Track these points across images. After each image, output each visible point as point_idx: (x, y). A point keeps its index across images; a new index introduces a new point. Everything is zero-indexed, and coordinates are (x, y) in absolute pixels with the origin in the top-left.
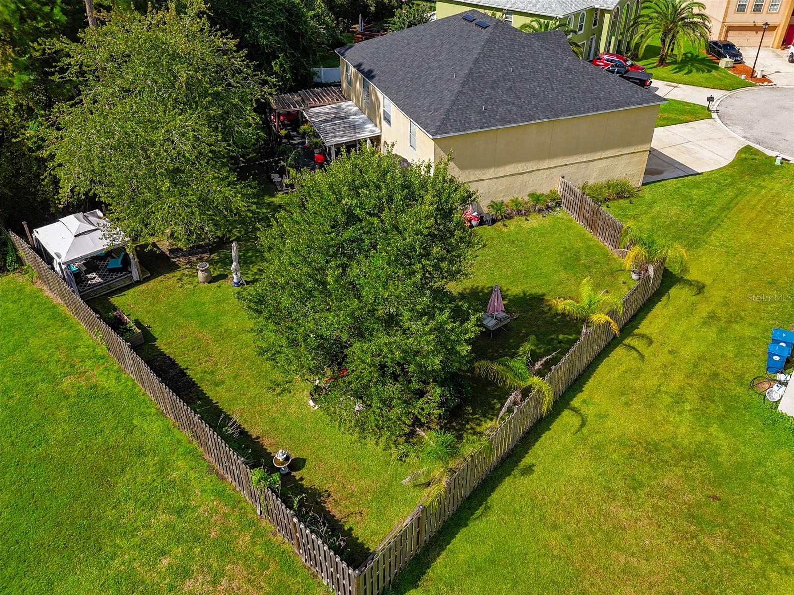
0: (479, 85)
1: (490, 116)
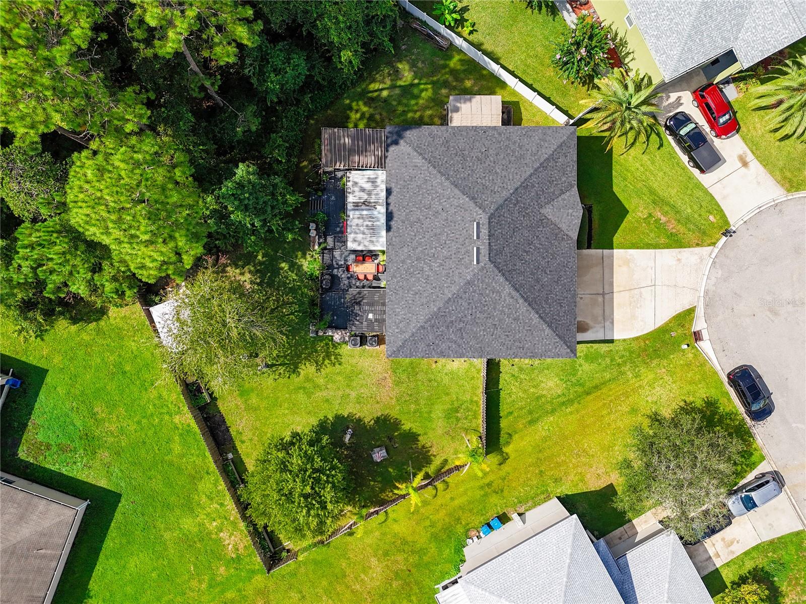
0: (439, 323)
1: (433, 349)
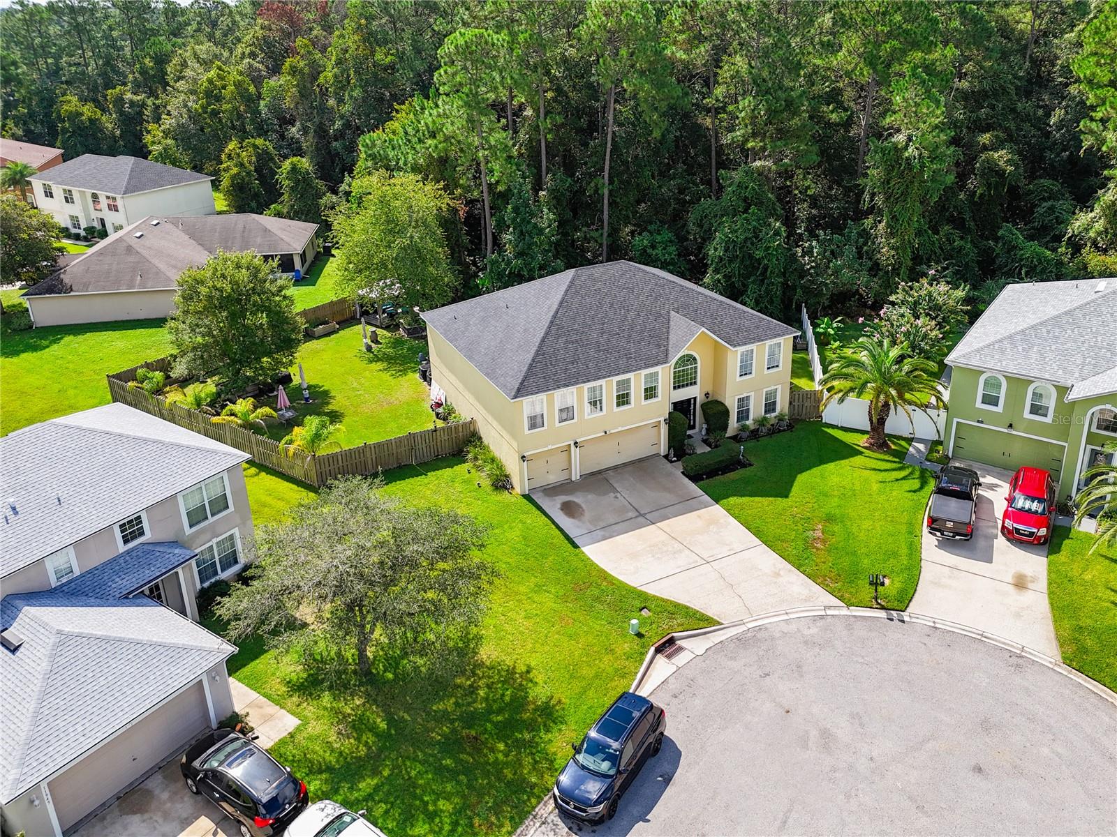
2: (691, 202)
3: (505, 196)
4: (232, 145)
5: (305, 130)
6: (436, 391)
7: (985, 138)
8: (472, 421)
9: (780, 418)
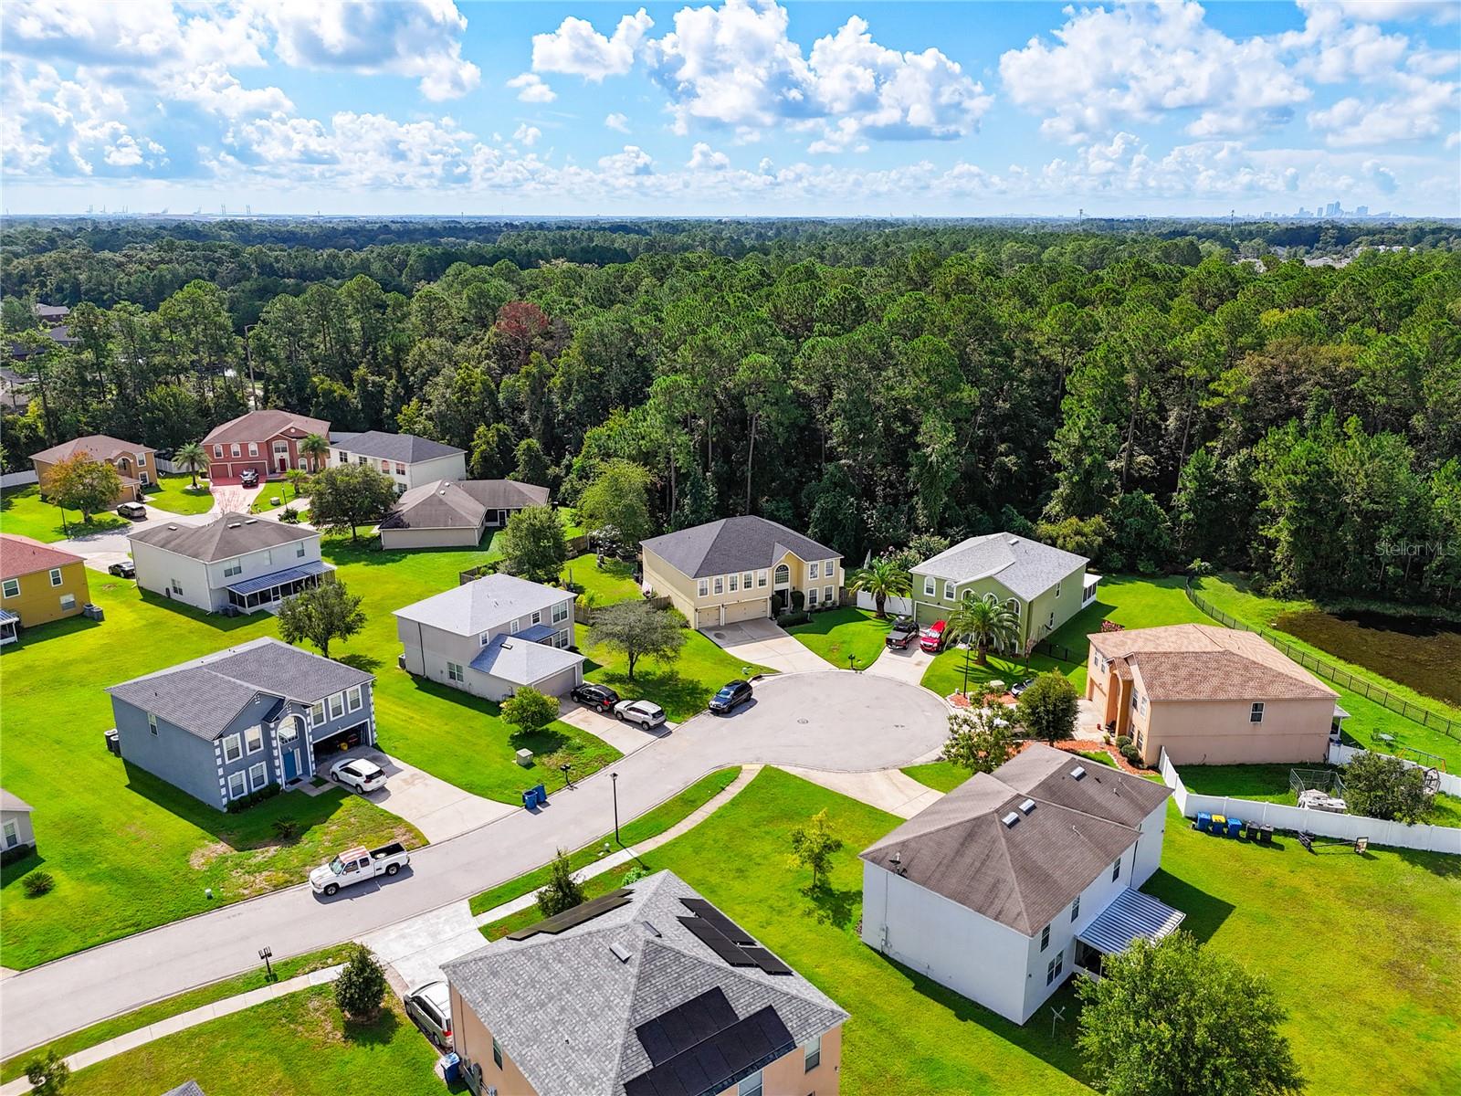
2: (806, 483)
3: (686, 476)
4: (482, 429)
5: (533, 419)
6: (646, 586)
7: (1002, 447)
8: (669, 597)
9: (834, 603)
